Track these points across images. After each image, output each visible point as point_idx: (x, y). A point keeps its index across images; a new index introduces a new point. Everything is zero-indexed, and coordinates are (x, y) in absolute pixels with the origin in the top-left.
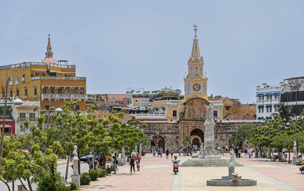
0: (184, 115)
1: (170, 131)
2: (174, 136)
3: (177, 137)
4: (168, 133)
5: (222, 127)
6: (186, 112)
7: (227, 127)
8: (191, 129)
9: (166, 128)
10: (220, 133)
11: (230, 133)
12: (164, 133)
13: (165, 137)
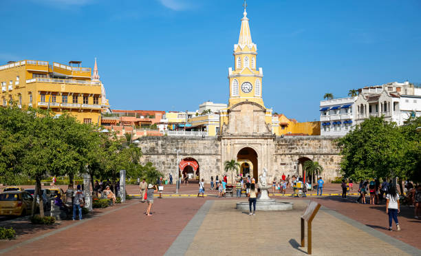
0: (228, 128)
1: (207, 151)
2: (214, 159)
3: (218, 160)
4: (204, 155)
5: (284, 145)
6: (231, 123)
7: (291, 145)
8: (238, 148)
9: (201, 147)
10: (281, 155)
11: (297, 154)
12: (199, 154)
13: (200, 160)
